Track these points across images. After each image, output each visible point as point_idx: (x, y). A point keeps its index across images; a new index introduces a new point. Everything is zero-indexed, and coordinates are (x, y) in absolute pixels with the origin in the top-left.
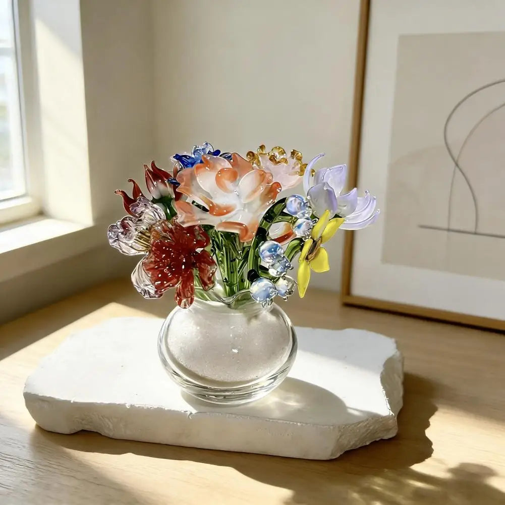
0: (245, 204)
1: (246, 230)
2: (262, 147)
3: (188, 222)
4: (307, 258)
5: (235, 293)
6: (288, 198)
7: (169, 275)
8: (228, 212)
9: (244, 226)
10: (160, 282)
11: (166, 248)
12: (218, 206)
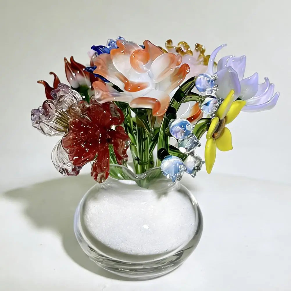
0: (156, 84)
1: (158, 105)
2: (169, 42)
3: (104, 98)
4: (213, 136)
5: (146, 171)
6: (197, 77)
7: (86, 150)
8: (142, 88)
9: (157, 101)
10: (77, 157)
11: (83, 126)
12: (132, 83)
